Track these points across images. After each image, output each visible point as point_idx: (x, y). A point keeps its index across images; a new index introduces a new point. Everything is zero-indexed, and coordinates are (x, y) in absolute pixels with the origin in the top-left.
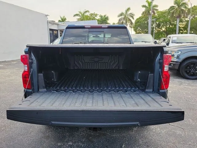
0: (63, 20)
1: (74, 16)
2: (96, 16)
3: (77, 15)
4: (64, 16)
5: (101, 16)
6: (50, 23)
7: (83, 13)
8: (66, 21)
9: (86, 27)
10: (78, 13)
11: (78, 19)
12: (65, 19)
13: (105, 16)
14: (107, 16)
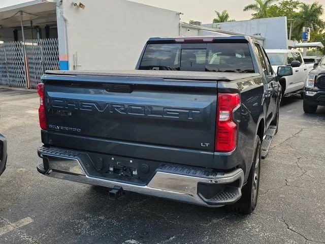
0: (223, 19)
1: (245, 10)
2: (295, 7)
3: (251, 7)
4: (225, 11)
5: (305, 7)
6: (183, 27)
7: (264, 3)
8: (229, 19)
9: (177, 40)
10: (254, 3)
11: (255, 14)
12: (227, 16)
13: (313, 6)
14: (318, 6)
